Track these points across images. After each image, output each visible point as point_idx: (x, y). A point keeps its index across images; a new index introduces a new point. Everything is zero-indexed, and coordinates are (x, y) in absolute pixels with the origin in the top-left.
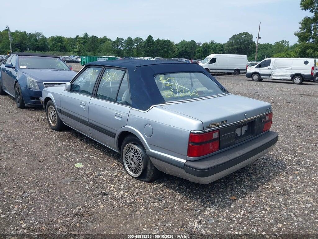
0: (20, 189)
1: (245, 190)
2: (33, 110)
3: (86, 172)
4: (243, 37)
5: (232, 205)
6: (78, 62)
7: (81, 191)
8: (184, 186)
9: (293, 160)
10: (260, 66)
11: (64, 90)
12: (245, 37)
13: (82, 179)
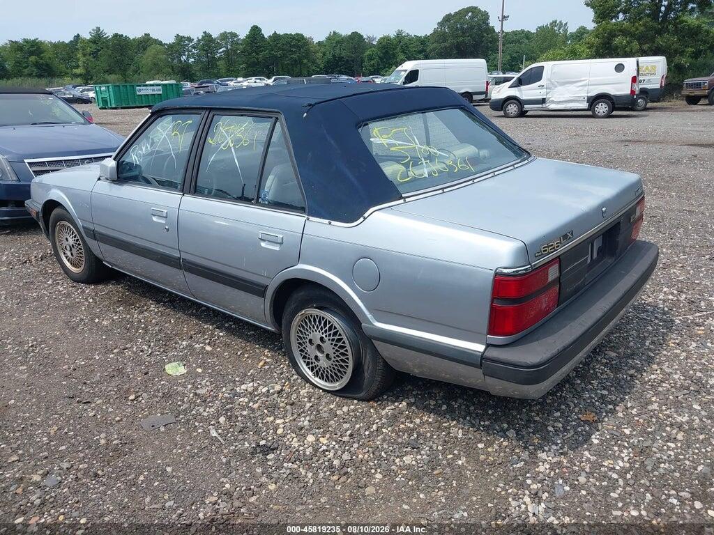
0: (32, 463)
1: (605, 392)
2: (8, 234)
3: (198, 392)
4: (467, 17)
5: (594, 436)
6: (87, 101)
7: (201, 450)
8: (460, 401)
9: (678, 300)
10: (520, 82)
11: (99, 179)
12: (472, 18)
13: (194, 412)
